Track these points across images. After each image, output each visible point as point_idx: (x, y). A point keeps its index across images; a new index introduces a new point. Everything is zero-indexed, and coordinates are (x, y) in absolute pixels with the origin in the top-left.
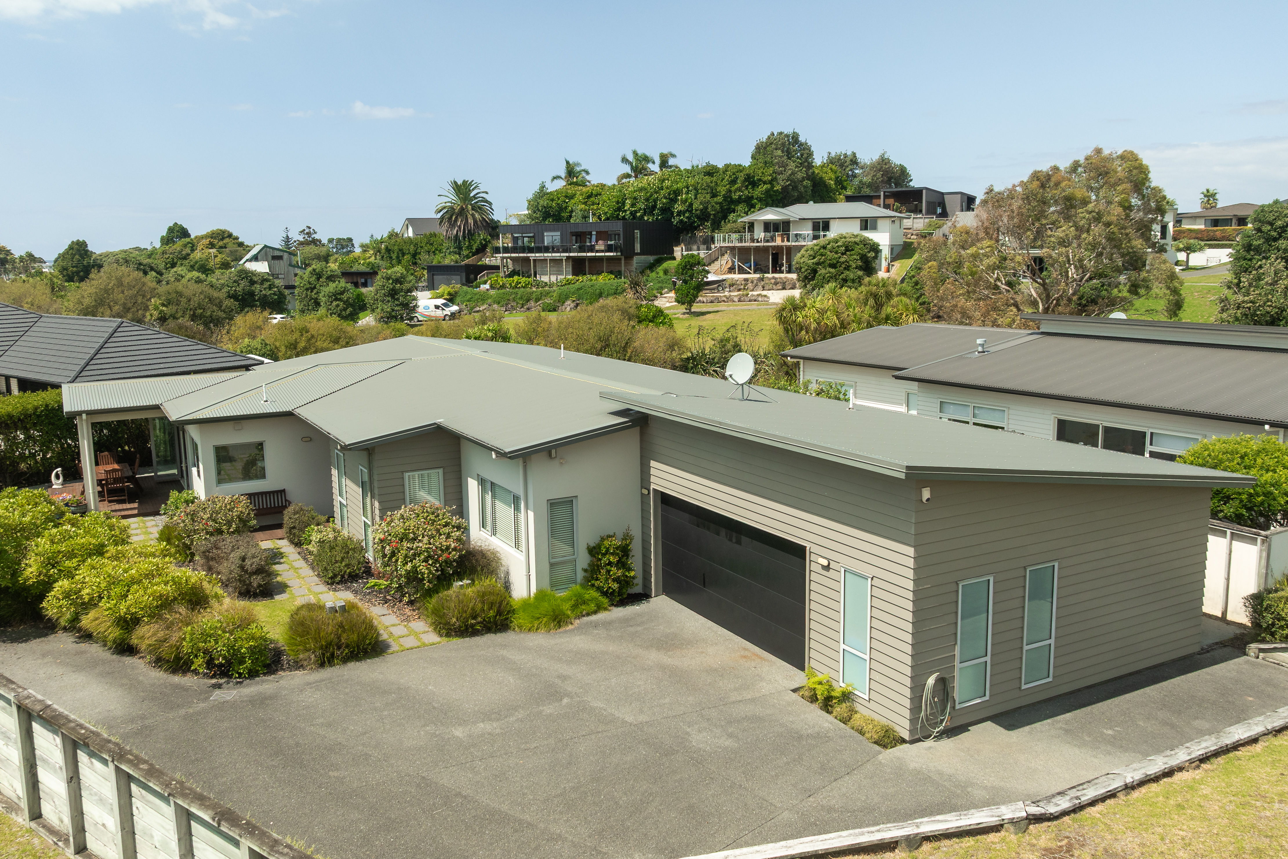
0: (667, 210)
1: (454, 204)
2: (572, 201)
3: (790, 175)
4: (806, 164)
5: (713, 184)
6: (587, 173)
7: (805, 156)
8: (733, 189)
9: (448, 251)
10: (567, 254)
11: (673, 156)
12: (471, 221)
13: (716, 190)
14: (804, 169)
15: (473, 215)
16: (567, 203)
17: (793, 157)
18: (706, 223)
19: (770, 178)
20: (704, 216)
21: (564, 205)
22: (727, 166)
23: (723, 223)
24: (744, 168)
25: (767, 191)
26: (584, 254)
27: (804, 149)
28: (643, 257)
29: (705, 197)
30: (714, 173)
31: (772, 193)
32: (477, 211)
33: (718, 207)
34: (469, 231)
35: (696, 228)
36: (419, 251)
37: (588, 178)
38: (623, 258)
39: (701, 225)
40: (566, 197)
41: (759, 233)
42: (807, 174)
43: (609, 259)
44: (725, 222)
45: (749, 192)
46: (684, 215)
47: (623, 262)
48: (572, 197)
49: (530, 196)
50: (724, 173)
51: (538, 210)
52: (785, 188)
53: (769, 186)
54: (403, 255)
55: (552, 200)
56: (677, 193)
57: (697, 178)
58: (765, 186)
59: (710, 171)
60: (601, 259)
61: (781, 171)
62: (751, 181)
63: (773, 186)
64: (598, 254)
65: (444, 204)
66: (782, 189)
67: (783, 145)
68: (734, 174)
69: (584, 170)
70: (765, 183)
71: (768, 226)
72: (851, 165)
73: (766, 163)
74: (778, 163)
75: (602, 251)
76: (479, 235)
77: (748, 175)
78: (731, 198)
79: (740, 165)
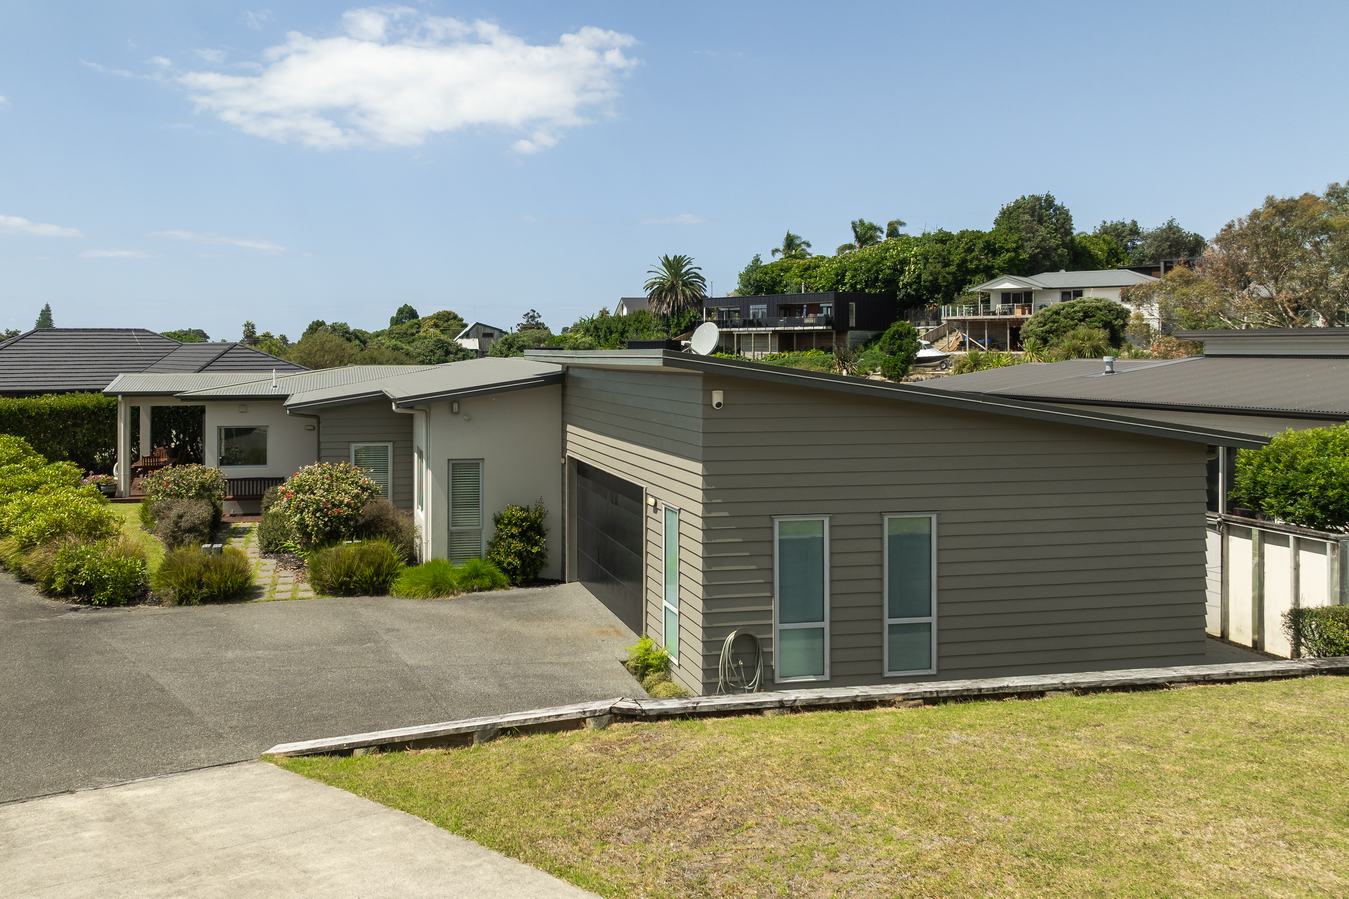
0: (891, 282)
1: (664, 279)
2: (788, 274)
3: (1041, 242)
4: (1062, 230)
5: (945, 253)
6: (809, 245)
7: (1061, 221)
8: (969, 257)
9: (656, 329)
10: (773, 329)
11: (902, 224)
12: (681, 298)
13: (948, 259)
14: (1059, 236)
15: (683, 292)
16: (782, 276)
17: (1046, 222)
18: (936, 296)
19: (1014, 245)
20: (934, 288)
21: (778, 279)
22: (963, 234)
23: (956, 295)
24: (983, 235)
25: (1011, 260)
26: (792, 328)
27: (1060, 214)
28: (858, 333)
29: (935, 267)
30: (946, 241)
31: (1017, 262)
32: (687, 287)
33: (950, 278)
34: (678, 307)
35: (927, 301)
36: (626, 329)
37: (809, 250)
38: (834, 332)
39: (932, 298)
40: (781, 270)
41: (997, 306)
42: (1063, 241)
43: (819, 333)
44: (959, 294)
45: (988, 261)
46: (911, 287)
47: (834, 336)
48: (787, 270)
49: (743, 270)
50: (959, 240)
51: (750, 284)
52: (1033, 257)
53: (1013, 254)
54: (611, 333)
55: (766, 274)
56: (905, 262)
57: (927, 245)
58: (1009, 254)
59: (943, 238)
60: (810, 333)
61: (1029, 238)
62: (991, 248)
63: (1018, 255)
64: (806, 328)
65: (654, 280)
66: (1029, 257)
67: (1033, 209)
68: (971, 241)
69: (804, 243)
70: (1008, 251)
71: (1007, 297)
72: (1130, 235)
73: (1011, 229)
74: (1025, 229)
75: (811, 325)
76: (689, 312)
77: (987, 242)
78: (967, 268)
79: (979, 232)
